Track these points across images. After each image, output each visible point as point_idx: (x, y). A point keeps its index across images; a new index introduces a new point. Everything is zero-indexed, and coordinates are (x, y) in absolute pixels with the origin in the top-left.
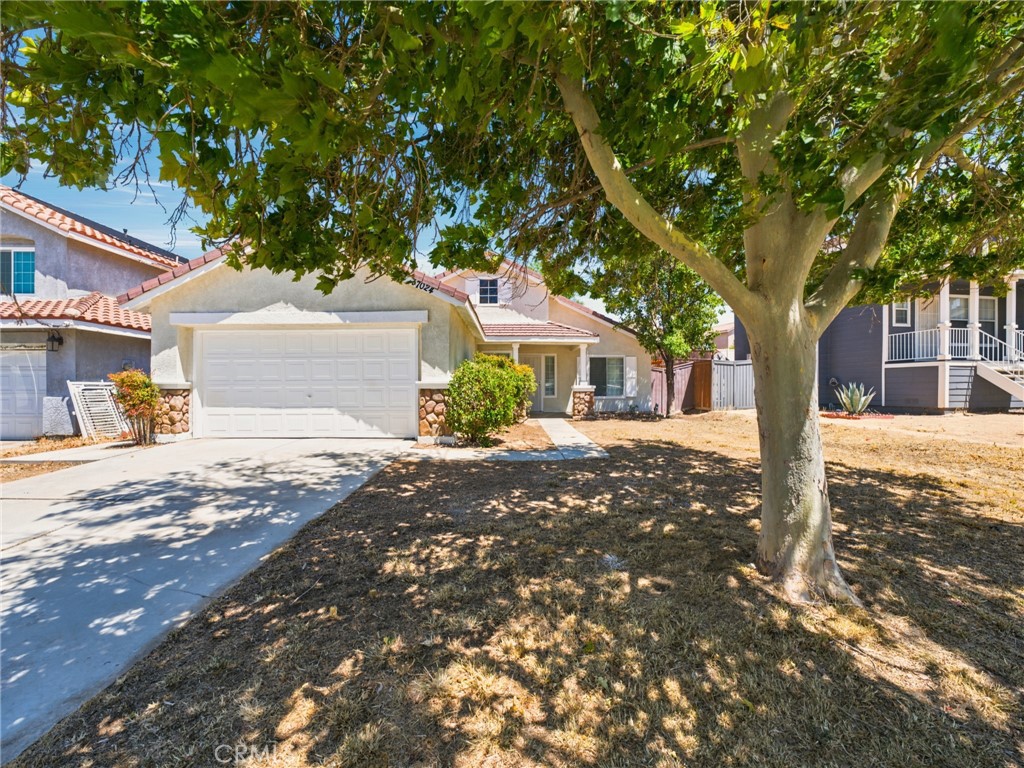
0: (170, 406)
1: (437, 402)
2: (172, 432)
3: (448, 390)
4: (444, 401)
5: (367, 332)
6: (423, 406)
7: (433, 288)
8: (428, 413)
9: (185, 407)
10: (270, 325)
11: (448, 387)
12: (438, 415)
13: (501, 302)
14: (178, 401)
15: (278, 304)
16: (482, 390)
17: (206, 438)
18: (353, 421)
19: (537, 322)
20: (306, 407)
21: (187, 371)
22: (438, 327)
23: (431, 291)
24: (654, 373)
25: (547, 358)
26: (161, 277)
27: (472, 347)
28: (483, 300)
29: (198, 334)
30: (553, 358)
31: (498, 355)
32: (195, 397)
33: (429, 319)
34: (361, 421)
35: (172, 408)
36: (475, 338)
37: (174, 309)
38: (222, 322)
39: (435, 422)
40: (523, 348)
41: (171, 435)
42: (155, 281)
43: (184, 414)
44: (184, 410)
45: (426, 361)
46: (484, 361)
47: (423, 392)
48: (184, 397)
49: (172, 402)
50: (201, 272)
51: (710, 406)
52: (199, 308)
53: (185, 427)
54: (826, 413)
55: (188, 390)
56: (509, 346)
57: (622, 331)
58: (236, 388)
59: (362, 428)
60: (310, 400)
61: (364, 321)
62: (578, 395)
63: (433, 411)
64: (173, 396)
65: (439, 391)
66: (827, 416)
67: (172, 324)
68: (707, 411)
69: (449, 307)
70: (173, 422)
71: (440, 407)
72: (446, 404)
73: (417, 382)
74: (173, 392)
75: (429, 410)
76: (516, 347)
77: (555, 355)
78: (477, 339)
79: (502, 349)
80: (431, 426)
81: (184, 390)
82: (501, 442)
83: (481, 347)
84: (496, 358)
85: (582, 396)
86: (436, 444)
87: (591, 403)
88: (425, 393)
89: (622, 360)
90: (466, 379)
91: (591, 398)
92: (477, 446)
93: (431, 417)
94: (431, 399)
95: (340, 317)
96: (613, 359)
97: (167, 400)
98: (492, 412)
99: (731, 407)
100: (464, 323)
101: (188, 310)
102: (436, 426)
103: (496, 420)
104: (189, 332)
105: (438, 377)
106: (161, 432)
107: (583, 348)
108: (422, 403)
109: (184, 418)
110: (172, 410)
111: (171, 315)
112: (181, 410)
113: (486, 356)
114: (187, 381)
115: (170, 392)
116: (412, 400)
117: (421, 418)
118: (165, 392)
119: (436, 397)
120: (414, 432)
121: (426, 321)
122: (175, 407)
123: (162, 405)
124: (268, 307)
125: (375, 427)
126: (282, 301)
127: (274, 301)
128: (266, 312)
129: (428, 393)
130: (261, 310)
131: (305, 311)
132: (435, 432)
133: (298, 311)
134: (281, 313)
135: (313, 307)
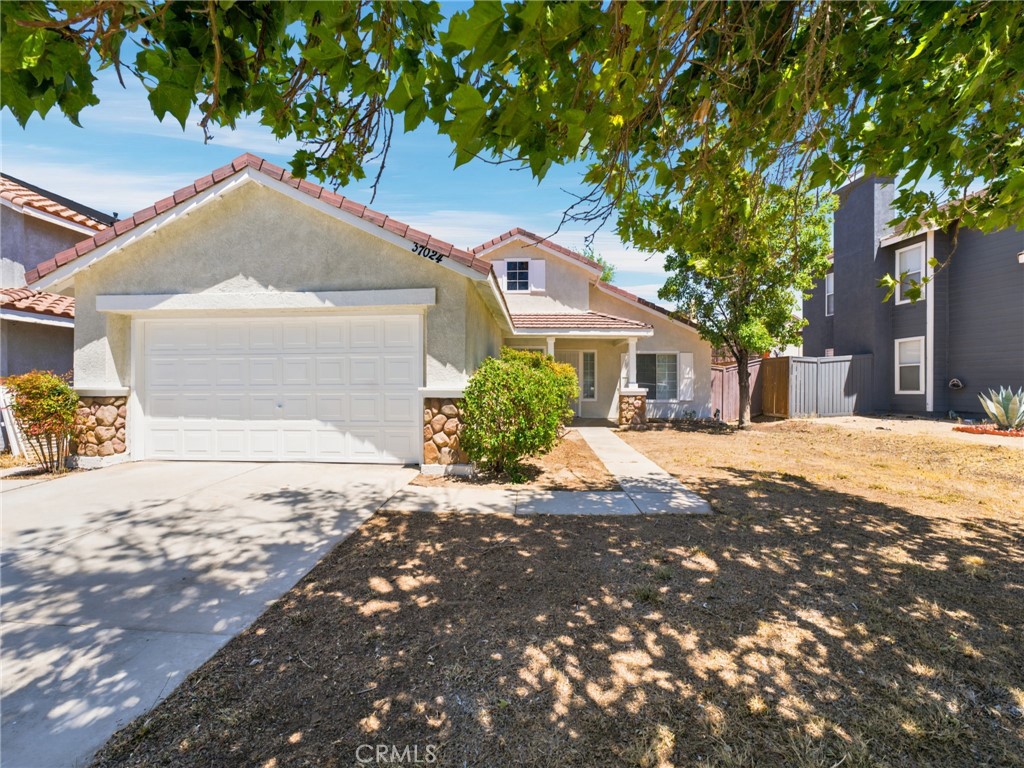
0: (96, 419)
1: (449, 417)
2: (100, 454)
3: (464, 400)
4: (457, 415)
5: (356, 319)
6: (429, 422)
7: (441, 256)
8: (435, 432)
9: (120, 420)
10: (228, 311)
11: (463, 396)
12: (449, 434)
13: (532, 288)
14: (108, 413)
16: (512, 401)
17: (149, 460)
19: (575, 311)
21: (122, 372)
22: (450, 311)
23: (439, 260)
24: (713, 372)
25: (585, 355)
26: (79, 245)
27: (498, 340)
28: (511, 286)
29: (137, 325)
30: (592, 355)
31: (531, 351)
32: (134, 405)
33: (437, 300)
34: (348, 435)
35: (99, 422)
36: (502, 330)
37: (102, 290)
38: (156, 308)
39: (446, 445)
40: (559, 342)
41: (97, 457)
42: (71, 252)
43: (117, 430)
44: (117, 424)
45: (435, 357)
46: (515, 359)
47: (429, 402)
48: (118, 407)
49: (99, 414)
50: (131, 239)
51: (786, 412)
52: (132, 289)
53: (119, 447)
54: (961, 426)
55: (125, 397)
56: (543, 341)
57: (676, 322)
60: (280, 409)
61: (348, 304)
62: (626, 400)
63: (442, 429)
64: (100, 405)
65: (451, 401)
66: (962, 430)
67: (99, 310)
68: (783, 419)
69: (465, 283)
70: (100, 441)
71: (452, 424)
72: (461, 419)
73: (421, 389)
74: (99, 401)
75: (438, 427)
76: (551, 343)
77: (595, 351)
78: (505, 332)
79: (534, 344)
80: (439, 450)
81: (117, 398)
82: (539, 472)
83: (509, 342)
84: (529, 355)
85: (631, 400)
86: (448, 476)
87: (642, 410)
88: (433, 403)
89: (674, 357)
90: (489, 385)
91: (643, 403)
92: (504, 480)
93: (440, 438)
94: (440, 412)
96: (664, 355)
97: (93, 410)
98: (528, 433)
99: (813, 414)
100: (488, 309)
101: (119, 290)
102: (446, 449)
103: (532, 445)
104: (125, 321)
105: (451, 381)
106: (85, 454)
107: (633, 343)
108: (427, 418)
109: (119, 435)
110: (99, 425)
111: (98, 298)
112: (112, 424)
113: (517, 353)
114: (124, 386)
115: (97, 401)
116: (417, 412)
117: (427, 440)
118: (91, 401)
119: (447, 409)
120: (418, 457)
121: (433, 304)
122: (102, 421)
123: (86, 417)
124: (221, 285)
125: (368, 446)
126: (241, 276)
127: (228, 277)
128: (221, 294)
129: (437, 404)
130: (210, 289)
131: (272, 292)
132: (448, 459)
133: (263, 290)
134: (242, 294)
135: (281, 284)
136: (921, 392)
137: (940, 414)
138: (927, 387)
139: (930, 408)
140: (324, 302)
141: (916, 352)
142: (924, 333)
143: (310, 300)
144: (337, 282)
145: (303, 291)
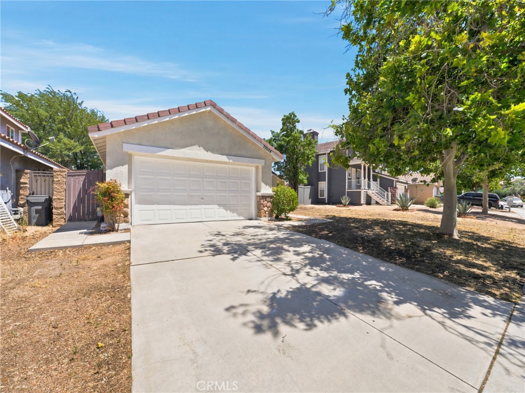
1: (268, 202)
4: (270, 201)
6: (262, 204)
8: (264, 207)
12: (268, 208)
15: (194, 147)
18: (225, 211)
20: (200, 205)
22: (268, 168)
23: (270, 152)
29: (135, 158)
34: (228, 211)
37: (125, 141)
38: (158, 154)
45: (264, 182)
47: (262, 197)
55: (129, 194)
58: (158, 193)
59: (229, 215)
60: (202, 201)
63: (266, 206)
65: (269, 197)
66: (338, 207)
67: (124, 150)
69: (272, 159)
71: (269, 204)
80: (265, 213)
86: (269, 220)
94: (265, 200)
95: (228, 158)
101: (136, 143)
102: (268, 212)
105: (267, 190)
111: (124, 145)
117: (261, 210)
119: (267, 199)
121: (264, 165)
124: (189, 148)
125: (235, 214)
126: (197, 146)
127: (192, 145)
128: (188, 151)
129: (265, 198)
130: (185, 149)
131: (209, 153)
132: (267, 215)
133: (206, 152)
134: (197, 152)
135: (213, 151)
136: (324, 197)
137: (329, 204)
138: (326, 196)
139: (327, 202)
140: (229, 160)
141: (323, 186)
142: (325, 181)
143: (224, 158)
144: (233, 153)
145: (223, 155)
